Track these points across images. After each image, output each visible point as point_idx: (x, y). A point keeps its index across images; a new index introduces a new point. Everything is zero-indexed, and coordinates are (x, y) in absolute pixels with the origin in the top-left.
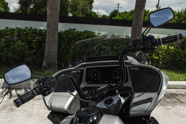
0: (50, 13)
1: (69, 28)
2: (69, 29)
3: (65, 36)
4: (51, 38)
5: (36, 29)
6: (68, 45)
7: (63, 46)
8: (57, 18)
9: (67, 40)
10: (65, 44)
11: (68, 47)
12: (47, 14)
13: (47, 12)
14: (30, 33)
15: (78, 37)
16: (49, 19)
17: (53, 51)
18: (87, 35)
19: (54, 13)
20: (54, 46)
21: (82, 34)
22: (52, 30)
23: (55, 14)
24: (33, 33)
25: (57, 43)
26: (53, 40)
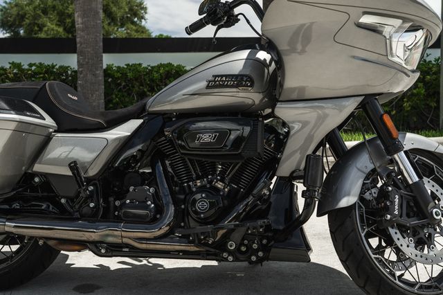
0: (82, 24)
1: (127, 63)
2: (126, 65)
3: (119, 75)
4: (89, 76)
5: (53, 66)
6: (126, 94)
7: (116, 97)
8: (98, 35)
9: (123, 84)
10: (120, 94)
11: (127, 99)
12: (77, 26)
13: (76, 23)
14: (41, 74)
15: (146, 75)
16: (81, 37)
17: (94, 104)
18: (167, 69)
19: (92, 23)
20: (97, 93)
21: (155, 69)
22: (88, 59)
23: (94, 25)
24: (46, 72)
25: (103, 87)
26: (93, 81)
